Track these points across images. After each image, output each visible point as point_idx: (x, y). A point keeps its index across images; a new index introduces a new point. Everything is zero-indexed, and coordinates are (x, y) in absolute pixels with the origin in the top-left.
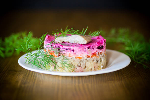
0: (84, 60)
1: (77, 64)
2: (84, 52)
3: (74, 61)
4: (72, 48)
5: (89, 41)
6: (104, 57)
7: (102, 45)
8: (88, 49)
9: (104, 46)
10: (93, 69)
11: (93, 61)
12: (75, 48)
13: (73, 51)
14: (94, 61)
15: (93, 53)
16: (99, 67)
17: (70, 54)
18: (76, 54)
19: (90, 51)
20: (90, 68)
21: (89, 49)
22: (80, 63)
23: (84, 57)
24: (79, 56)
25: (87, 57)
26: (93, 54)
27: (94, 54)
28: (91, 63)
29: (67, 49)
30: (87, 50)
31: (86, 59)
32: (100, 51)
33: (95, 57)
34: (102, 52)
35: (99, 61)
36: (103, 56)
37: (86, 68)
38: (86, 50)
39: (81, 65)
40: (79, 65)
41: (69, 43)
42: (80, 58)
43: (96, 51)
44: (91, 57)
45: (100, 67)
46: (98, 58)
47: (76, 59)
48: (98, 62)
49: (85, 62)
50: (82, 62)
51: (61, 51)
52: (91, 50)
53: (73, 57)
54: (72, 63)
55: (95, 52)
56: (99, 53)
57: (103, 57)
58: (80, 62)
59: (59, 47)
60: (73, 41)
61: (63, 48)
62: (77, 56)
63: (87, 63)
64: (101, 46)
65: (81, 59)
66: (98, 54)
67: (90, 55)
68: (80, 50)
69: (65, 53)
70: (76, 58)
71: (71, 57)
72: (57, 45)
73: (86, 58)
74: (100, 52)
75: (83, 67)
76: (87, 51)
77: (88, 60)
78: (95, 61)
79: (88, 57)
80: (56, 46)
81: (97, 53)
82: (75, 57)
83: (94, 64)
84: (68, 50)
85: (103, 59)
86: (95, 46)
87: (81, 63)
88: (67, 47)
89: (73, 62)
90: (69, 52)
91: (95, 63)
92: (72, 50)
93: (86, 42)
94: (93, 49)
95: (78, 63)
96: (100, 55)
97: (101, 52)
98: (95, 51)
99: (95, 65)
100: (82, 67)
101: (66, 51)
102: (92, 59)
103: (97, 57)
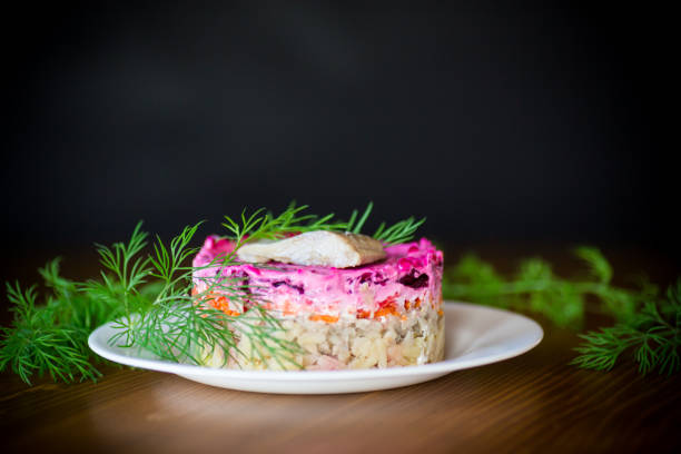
0: (343, 328)
1: (318, 345)
2: (343, 297)
3: (305, 331)
4: (295, 278)
5: (371, 255)
6: (430, 320)
7: (422, 271)
8: (362, 282)
9: (431, 277)
10: (383, 361)
11: (383, 332)
12: (307, 279)
13: (301, 290)
14: (388, 335)
15: (381, 299)
16: (406, 358)
17: (287, 305)
18: (310, 303)
19: (371, 292)
20: (372, 361)
21: (366, 284)
22: (327, 340)
23: (345, 315)
24: (326, 312)
25: (358, 317)
26: (381, 304)
27: (387, 306)
28: (373, 340)
29: (276, 284)
30: (356, 287)
31: (353, 325)
32: (410, 294)
33: (390, 316)
34: (421, 298)
35: (409, 335)
36: (425, 314)
37: (355, 361)
38: (352, 287)
39: (331, 346)
40: (326, 347)
41: (290, 264)
42: (327, 319)
43: (397, 295)
44: (372, 315)
45: (415, 359)
46: (406, 324)
47: (313, 323)
48: (403, 337)
49: (350, 336)
50: (339, 335)
51: (253, 290)
52: (373, 287)
53: (300, 314)
54: (296, 339)
55: (389, 298)
56: (406, 302)
57: (426, 318)
58: (329, 334)
59: (245, 274)
60: (308, 257)
61: (261, 280)
62: (317, 309)
63: (357, 342)
64: (416, 275)
65: (333, 324)
66: (406, 307)
67: (370, 307)
68: (329, 289)
69: (271, 299)
70: (311, 318)
71: (293, 317)
72: (237, 269)
73: (352, 318)
74: (412, 299)
75: (342, 357)
76: (357, 292)
77: (363, 328)
78: (391, 334)
79: (363, 315)
80: (233, 272)
81: (400, 301)
82: (307, 315)
83: (388, 347)
84: (279, 288)
85: (425, 328)
86: (389, 272)
87: (334, 340)
88: (280, 277)
89: (301, 335)
90: (287, 297)
91: (390, 342)
92: (295, 287)
93: (355, 260)
94: (383, 283)
95: (320, 338)
96: (414, 312)
97: (417, 300)
98: (392, 294)
99: (391, 351)
100: (335, 357)
101: (271, 290)
102: (378, 326)
103: (401, 317)
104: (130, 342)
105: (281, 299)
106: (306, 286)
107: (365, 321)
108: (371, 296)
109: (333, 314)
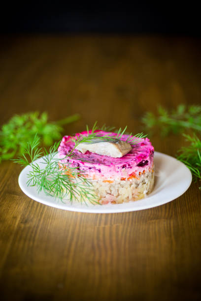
0: (116, 184)
1: (106, 191)
2: (115, 173)
3: (101, 186)
4: (97, 166)
6: (149, 177)
7: (145, 160)
8: (123, 168)
9: (149, 161)
10: (131, 197)
11: (131, 185)
12: (102, 167)
13: (100, 171)
14: (132, 186)
15: (130, 174)
16: (140, 193)
17: (94, 176)
18: (103, 176)
19: (126, 171)
20: (126, 196)
21: (124, 169)
22: (109, 189)
23: (116, 179)
24: (109, 179)
25: (121, 180)
26: (130, 175)
27: (132, 175)
28: (127, 188)
29: (90, 168)
30: (121, 170)
31: (119, 183)
32: (141, 169)
33: (133, 178)
35: (141, 184)
36: (147, 175)
37: (120, 197)
38: (119, 170)
39: (111, 191)
40: (109, 192)
41: (96, 154)
42: (109, 181)
43: (136, 171)
44: (126, 179)
45: (143, 192)
46: (139, 181)
47: (104, 183)
48: (138, 185)
49: (118, 187)
50: (114, 187)
51: (81, 170)
52: (127, 170)
53: (99, 179)
54: (97, 189)
55: (133, 172)
56: (140, 172)
57: (147, 177)
58: (110, 187)
59: (79, 165)
61: (84, 167)
62: (106, 178)
63: (121, 189)
64: (144, 162)
65: (112, 183)
66: (139, 174)
67: (126, 176)
68: (110, 171)
69: (88, 174)
70: (103, 181)
71: (96, 180)
72: (75, 161)
73: (119, 181)
74: (142, 172)
75: (115, 195)
76: (121, 172)
77: (123, 184)
78: (134, 185)
79: (123, 179)
81: (137, 173)
82: (102, 180)
83: (132, 190)
84: (91, 170)
85: (146, 181)
86: (132, 164)
87: (112, 189)
88: (91, 166)
89: (99, 187)
90: (94, 173)
91: (133, 188)
92: (97, 170)
93: (120, 155)
94: (131, 168)
95: (107, 189)
96: (143, 176)
97: (144, 171)
98: (134, 171)
99: (134, 191)
100: (113, 195)
101: (88, 171)
102: (129, 183)
103: (137, 178)
104: (35, 183)
105: (92, 174)
106: (101, 169)
107: (124, 181)
108: (126, 173)
109: (111, 180)
